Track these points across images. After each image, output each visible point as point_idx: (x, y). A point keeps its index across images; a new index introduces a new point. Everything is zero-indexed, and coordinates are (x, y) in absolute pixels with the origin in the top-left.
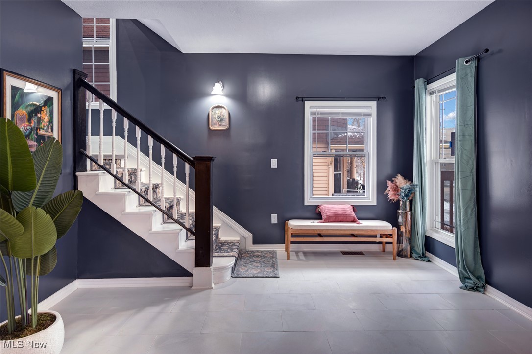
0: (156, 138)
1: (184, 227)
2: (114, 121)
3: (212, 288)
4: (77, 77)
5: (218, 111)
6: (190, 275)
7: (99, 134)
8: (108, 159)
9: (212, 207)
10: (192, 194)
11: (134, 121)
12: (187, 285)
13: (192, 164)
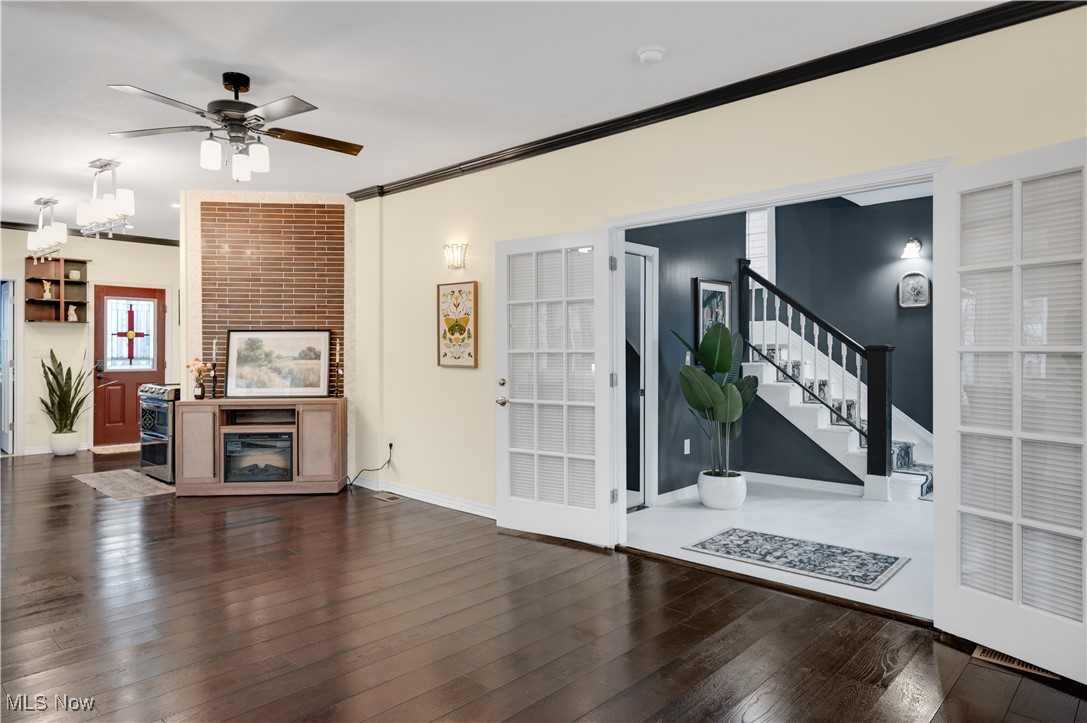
0: (822, 325)
1: (855, 427)
2: (777, 309)
3: (887, 501)
4: (742, 265)
5: (912, 281)
6: (861, 483)
7: (762, 320)
8: (772, 350)
9: (891, 407)
10: (864, 388)
11: (798, 308)
12: (859, 494)
13: (863, 354)
